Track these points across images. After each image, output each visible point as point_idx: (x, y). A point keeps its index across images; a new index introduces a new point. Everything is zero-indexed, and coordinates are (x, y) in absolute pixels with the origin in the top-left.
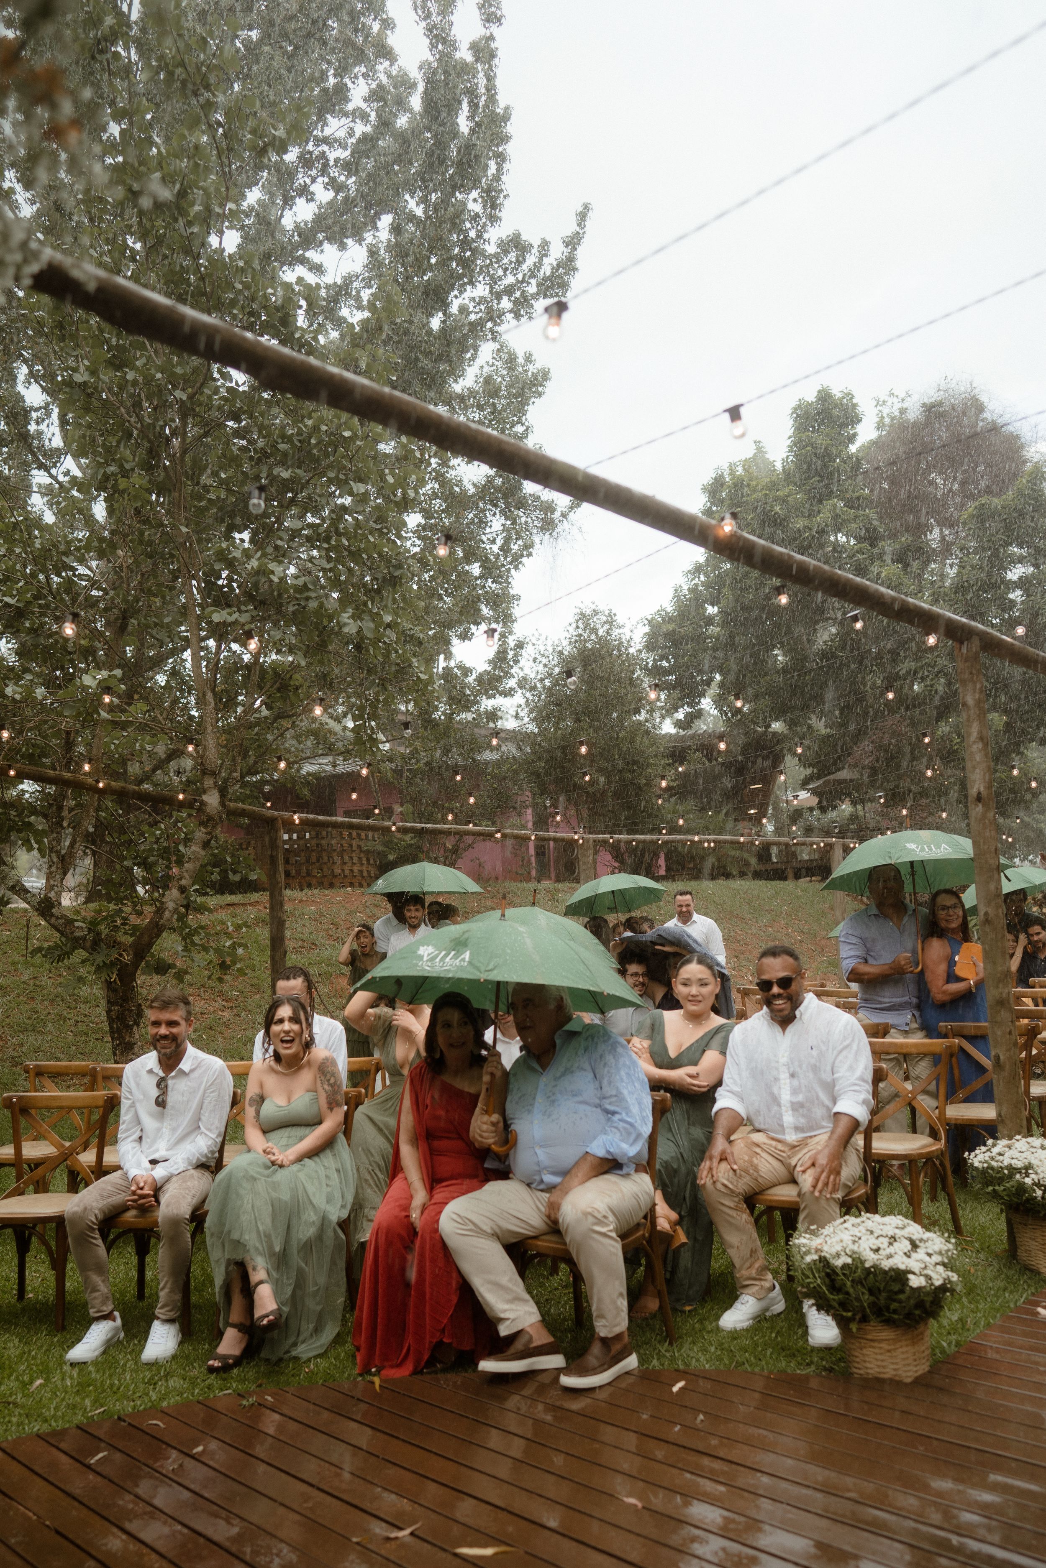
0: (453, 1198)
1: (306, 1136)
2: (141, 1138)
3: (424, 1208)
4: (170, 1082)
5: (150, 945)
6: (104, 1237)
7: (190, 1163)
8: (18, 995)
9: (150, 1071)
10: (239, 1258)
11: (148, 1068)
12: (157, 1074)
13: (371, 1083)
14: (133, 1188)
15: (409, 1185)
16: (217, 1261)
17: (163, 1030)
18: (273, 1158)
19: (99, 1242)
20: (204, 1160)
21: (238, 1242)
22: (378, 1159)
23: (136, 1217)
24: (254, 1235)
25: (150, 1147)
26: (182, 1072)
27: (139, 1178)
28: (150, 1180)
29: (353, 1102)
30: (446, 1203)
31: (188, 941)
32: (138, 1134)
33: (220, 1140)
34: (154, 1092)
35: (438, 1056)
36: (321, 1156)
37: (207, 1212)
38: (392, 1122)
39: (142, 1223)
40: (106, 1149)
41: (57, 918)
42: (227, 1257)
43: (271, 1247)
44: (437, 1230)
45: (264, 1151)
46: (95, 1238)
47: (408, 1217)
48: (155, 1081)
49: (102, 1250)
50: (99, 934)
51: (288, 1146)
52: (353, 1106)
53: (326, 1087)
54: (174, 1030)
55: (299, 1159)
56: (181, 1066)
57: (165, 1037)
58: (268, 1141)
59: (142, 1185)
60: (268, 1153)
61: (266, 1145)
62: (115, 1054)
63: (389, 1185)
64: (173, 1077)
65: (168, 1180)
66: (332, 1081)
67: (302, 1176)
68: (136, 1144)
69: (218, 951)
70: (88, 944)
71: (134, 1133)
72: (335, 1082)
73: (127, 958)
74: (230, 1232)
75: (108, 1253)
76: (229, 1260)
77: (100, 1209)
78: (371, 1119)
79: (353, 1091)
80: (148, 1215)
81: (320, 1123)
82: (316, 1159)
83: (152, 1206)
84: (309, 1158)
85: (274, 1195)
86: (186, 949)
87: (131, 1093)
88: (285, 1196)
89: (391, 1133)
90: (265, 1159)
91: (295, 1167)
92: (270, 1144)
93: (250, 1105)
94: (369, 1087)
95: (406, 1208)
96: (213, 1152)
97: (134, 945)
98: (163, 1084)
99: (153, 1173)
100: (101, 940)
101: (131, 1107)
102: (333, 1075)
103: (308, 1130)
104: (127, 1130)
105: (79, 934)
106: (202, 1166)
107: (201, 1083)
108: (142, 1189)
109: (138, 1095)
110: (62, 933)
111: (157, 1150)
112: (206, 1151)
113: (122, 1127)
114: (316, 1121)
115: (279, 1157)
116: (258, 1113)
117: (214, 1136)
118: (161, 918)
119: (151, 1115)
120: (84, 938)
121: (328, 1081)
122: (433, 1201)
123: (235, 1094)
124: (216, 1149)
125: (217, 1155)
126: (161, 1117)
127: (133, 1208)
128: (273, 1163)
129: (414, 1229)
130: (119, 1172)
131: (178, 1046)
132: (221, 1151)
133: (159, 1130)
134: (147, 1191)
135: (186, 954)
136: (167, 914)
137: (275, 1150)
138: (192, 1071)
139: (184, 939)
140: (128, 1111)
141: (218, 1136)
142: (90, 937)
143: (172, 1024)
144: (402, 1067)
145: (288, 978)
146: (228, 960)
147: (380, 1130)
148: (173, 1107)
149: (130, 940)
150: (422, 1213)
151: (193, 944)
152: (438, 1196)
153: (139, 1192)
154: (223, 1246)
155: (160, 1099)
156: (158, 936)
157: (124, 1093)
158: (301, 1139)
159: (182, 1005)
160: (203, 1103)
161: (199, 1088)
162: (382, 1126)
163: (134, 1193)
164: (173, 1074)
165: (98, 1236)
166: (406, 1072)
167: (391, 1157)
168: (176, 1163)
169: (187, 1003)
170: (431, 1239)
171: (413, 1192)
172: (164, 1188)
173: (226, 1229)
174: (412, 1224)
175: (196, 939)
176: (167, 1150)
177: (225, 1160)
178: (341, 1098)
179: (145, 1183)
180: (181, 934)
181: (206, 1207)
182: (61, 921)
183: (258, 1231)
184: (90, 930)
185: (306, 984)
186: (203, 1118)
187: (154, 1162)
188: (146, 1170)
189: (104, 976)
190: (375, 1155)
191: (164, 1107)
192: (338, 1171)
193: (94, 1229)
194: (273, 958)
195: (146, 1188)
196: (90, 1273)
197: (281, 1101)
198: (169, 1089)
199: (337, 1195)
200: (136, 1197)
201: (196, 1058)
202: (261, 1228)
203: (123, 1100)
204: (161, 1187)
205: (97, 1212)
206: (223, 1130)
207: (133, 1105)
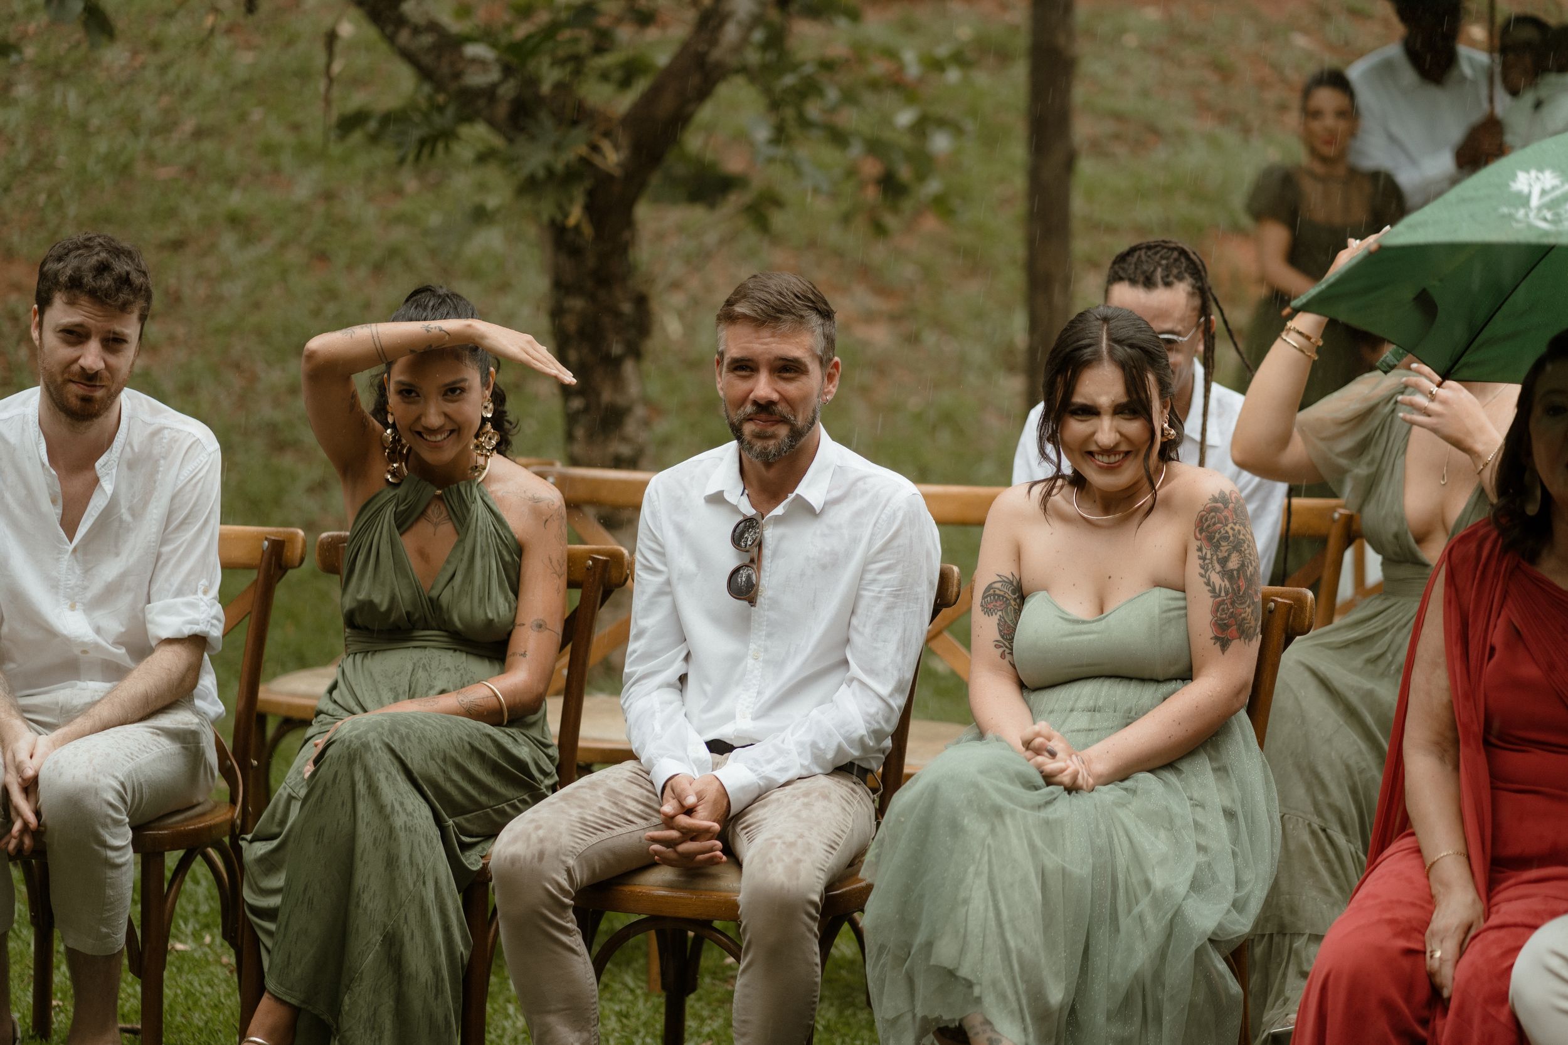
0: (1554, 914)
1: (1143, 712)
2: (683, 679)
3: (1468, 936)
4: (770, 534)
5: (680, 120)
6: (588, 929)
7: (817, 758)
8: (283, 245)
9: (717, 499)
10: (949, 1016)
11: (711, 490)
12: (735, 509)
13: (1327, 574)
14: (668, 808)
15: (1427, 870)
16: (894, 1022)
17: (763, 387)
18: (1051, 766)
19: (576, 941)
20: (855, 753)
21: (951, 974)
22: (1341, 797)
23: (671, 886)
24: (994, 957)
25: (708, 709)
26: (806, 510)
27: (682, 784)
28: (711, 793)
29: (1278, 623)
30: (1534, 928)
31: (789, 113)
32: (677, 668)
33: (899, 702)
34: (728, 558)
35: (1532, 509)
36: (1185, 766)
37: (869, 888)
38: (1388, 693)
39: (688, 903)
40: (588, 703)
41: (416, 30)
42: (920, 1013)
43: (1037, 995)
44: (1501, 996)
45: (1027, 744)
46: (566, 931)
47: (1418, 954)
48: (726, 525)
49: (582, 965)
50: (532, 82)
51: (1092, 734)
52: (1277, 635)
53: (1216, 579)
54: (792, 389)
55: (1122, 774)
56: (800, 490)
57: (765, 408)
58: (1034, 713)
59: (691, 800)
60: (1038, 751)
61: (1029, 730)
62: (570, 437)
63: (1373, 864)
64: (778, 520)
65: (760, 796)
66: (1233, 563)
67: (1126, 816)
68: (671, 695)
69: (875, 147)
70: (502, 110)
71: (671, 662)
72: (1243, 566)
73: (612, 158)
74: (929, 945)
75: (599, 972)
76: (924, 1019)
77: (580, 857)
78: (1325, 684)
79: (1283, 594)
80: (704, 884)
81: (1187, 675)
82: (1170, 776)
83: (713, 861)
84: (1151, 771)
85: (1052, 861)
86: (780, 136)
87: (662, 554)
88: (1081, 867)
89: (1381, 721)
90: (1028, 766)
91: (1109, 794)
92: (1042, 726)
93: (987, 610)
94: (1325, 586)
95: (1420, 927)
96: (878, 735)
97: (635, 119)
98: (749, 537)
99: (717, 773)
100: (540, 100)
101: (660, 593)
102: (1237, 547)
103: (1148, 693)
104: (647, 656)
105: (476, 79)
106: (844, 769)
107: (855, 541)
108: (689, 811)
109: (683, 561)
110: (425, 73)
111: (730, 717)
112: (862, 731)
113: (635, 647)
114: (1173, 670)
115: (1066, 764)
116: (1008, 633)
117: (885, 690)
118: (714, 42)
119: (716, 619)
120: (490, 93)
121: (1223, 562)
122: (1494, 920)
123: (944, 577)
124: (890, 728)
125: (888, 743)
126: (742, 627)
127: (666, 861)
128: (1049, 779)
129: (1435, 990)
130: (629, 765)
131: (796, 434)
132: (900, 735)
133: (736, 660)
134: (702, 820)
135: (780, 152)
136: (731, 32)
137: (1056, 745)
138: (830, 504)
139: (775, 105)
140: (652, 604)
141: (898, 689)
142: (508, 90)
143: (788, 368)
144: (1421, 539)
145: (1149, 283)
146: (904, 172)
147: (1351, 713)
148: (775, 603)
149: (623, 103)
150: (1462, 950)
151: (805, 123)
152: (1509, 909)
153: (683, 820)
154: (910, 981)
155: (742, 578)
156: (704, 93)
157: (643, 553)
158: (1129, 719)
159: (814, 319)
160: (857, 598)
161: (848, 555)
162: (1354, 699)
163: (669, 822)
164: (779, 510)
165: (572, 926)
166: (1434, 552)
167: (1376, 795)
168: (781, 752)
169: (827, 314)
170: (1486, 1018)
171: (1436, 889)
172: (750, 818)
173: (920, 939)
174: (1431, 976)
175: (813, 110)
176: (757, 717)
177: (911, 762)
178: (1252, 615)
179: (700, 798)
180: (767, 91)
181: (865, 874)
182: (427, 39)
183: (1006, 952)
184: (508, 70)
185: (1197, 302)
186: (856, 638)
187: (719, 747)
188: (699, 763)
189: (547, 209)
190: (1333, 787)
191: (752, 602)
192: (1229, 814)
193: (564, 906)
194: (1035, 176)
195: (702, 811)
196: (552, 1020)
197: (1079, 606)
198: (767, 552)
199: (1225, 873)
200: (674, 834)
201: (840, 470)
202: (1012, 944)
203: (639, 571)
204: (741, 814)
205: (571, 862)
206: (909, 676)
207: (667, 589)
